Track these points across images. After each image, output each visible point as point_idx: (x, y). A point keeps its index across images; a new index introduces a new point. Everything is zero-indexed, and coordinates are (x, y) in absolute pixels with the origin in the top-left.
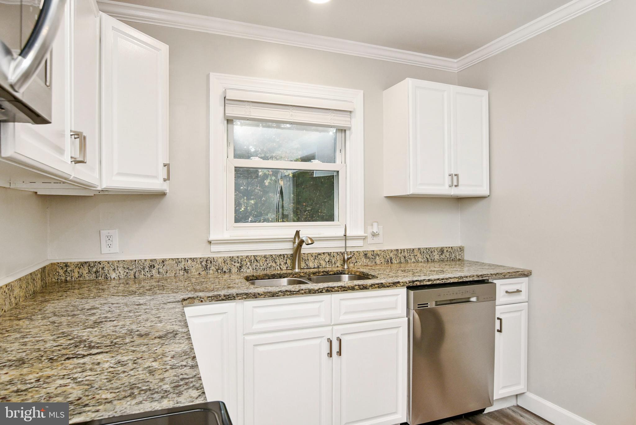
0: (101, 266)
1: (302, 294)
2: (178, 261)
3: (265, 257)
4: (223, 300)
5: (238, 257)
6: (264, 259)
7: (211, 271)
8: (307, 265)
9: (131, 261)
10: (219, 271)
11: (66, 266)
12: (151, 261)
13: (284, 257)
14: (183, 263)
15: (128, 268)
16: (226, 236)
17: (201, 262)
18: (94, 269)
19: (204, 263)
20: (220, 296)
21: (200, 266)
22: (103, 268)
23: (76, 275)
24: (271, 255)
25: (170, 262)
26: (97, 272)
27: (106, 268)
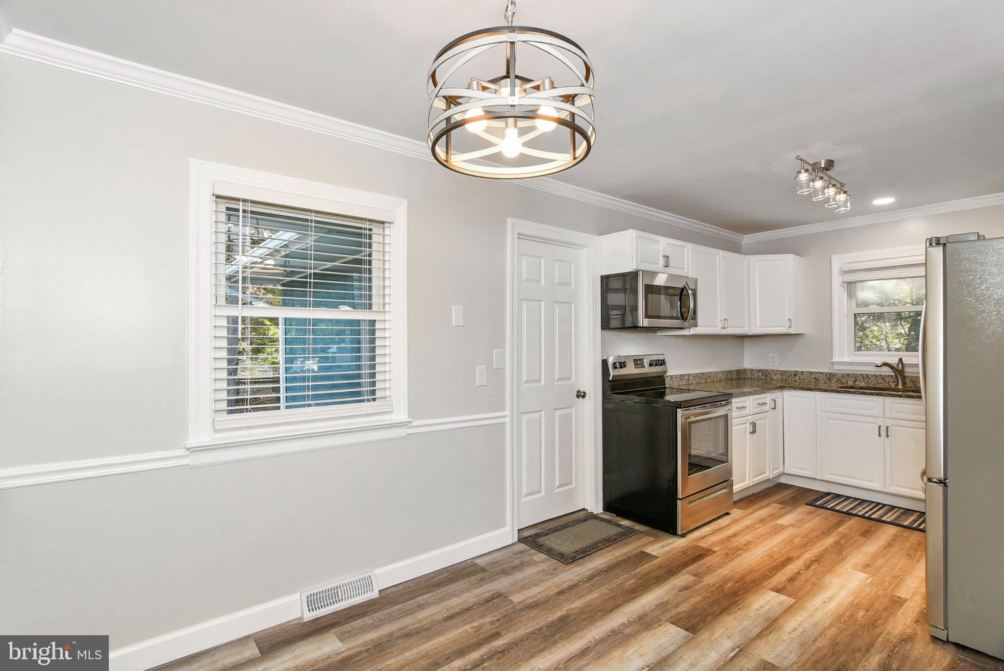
0: (768, 372)
1: (858, 394)
2: (811, 373)
3: (875, 375)
4: (806, 390)
5: (853, 374)
6: (875, 377)
7: (833, 382)
8: (915, 385)
9: (784, 371)
10: (839, 382)
11: (752, 371)
12: (795, 371)
13: (892, 377)
14: (814, 375)
15: (782, 375)
16: (847, 359)
17: (826, 375)
18: (765, 374)
19: (828, 376)
20: (805, 388)
21: (825, 377)
22: (769, 373)
23: (756, 375)
24: (881, 375)
25: (807, 373)
26: (766, 375)
27: (771, 374)
